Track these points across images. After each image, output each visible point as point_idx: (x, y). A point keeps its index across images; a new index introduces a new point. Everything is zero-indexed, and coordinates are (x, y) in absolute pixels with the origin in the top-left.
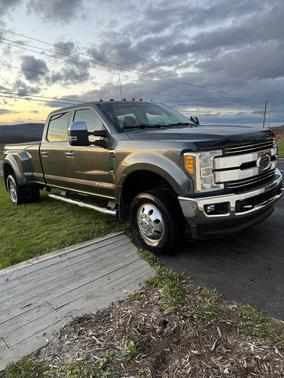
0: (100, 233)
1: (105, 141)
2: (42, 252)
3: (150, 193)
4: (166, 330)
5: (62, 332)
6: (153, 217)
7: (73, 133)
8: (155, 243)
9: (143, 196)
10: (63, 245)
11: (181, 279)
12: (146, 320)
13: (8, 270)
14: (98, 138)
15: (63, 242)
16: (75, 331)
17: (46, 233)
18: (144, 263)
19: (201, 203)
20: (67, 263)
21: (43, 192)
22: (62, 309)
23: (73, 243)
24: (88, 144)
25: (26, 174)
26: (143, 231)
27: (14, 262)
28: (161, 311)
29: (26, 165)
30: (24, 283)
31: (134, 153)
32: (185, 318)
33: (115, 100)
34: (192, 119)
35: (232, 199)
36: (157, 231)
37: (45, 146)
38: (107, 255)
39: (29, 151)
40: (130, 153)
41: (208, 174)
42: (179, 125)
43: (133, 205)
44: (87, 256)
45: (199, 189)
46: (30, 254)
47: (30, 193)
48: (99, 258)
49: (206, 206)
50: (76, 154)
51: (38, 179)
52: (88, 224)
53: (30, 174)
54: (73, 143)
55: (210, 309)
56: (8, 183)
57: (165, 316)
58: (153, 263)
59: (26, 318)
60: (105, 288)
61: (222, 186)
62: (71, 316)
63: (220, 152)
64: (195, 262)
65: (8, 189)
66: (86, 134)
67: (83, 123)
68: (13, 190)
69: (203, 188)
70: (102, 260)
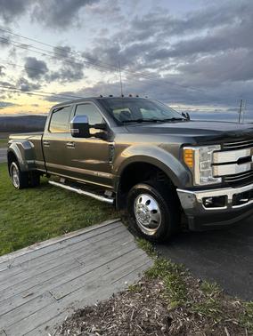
0: (98, 221)
1: (105, 134)
2: (43, 238)
3: (147, 184)
4: (171, 329)
5: (65, 326)
6: (150, 207)
7: (75, 126)
8: (152, 232)
9: (140, 187)
10: (62, 231)
11: (180, 271)
12: (149, 316)
13: (10, 256)
14: (98, 131)
15: (63, 228)
16: (78, 326)
17: (46, 218)
18: (141, 252)
19: (200, 195)
20: (67, 250)
21: (43, 178)
22: (64, 300)
23: (72, 230)
24: (89, 136)
25: (28, 162)
26: (139, 220)
27: (17, 248)
28: (164, 306)
29: (29, 154)
30: (26, 270)
31: (133, 145)
32: (189, 315)
33: (114, 96)
34: (183, 115)
35: (230, 193)
36: (154, 221)
37: (47, 137)
38: (106, 242)
39: (31, 141)
40: (129, 146)
41: (206, 167)
42: (174, 120)
43: (130, 194)
44: (87, 243)
45: (197, 182)
46: (32, 240)
47: (31, 179)
48: (98, 245)
49: (204, 199)
50: (76, 144)
51: (39, 166)
52: (86, 210)
53: (32, 161)
54: (75, 135)
55: (214, 305)
56: (11, 170)
57: (168, 312)
58: (150, 252)
59: (28, 309)
60: (105, 278)
61: (220, 180)
62: (72, 308)
63: (218, 147)
64: (192, 253)
65: (11, 175)
66: (87, 126)
67: (85, 116)
68: (15, 176)
69: (201, 181)
70: (100, 248)
